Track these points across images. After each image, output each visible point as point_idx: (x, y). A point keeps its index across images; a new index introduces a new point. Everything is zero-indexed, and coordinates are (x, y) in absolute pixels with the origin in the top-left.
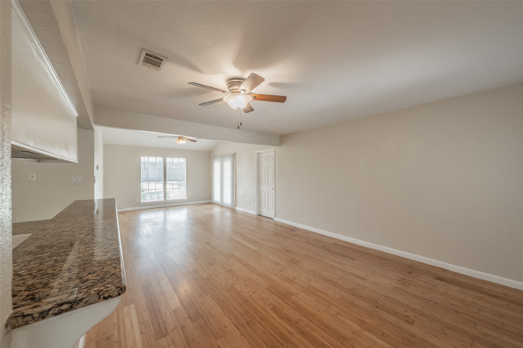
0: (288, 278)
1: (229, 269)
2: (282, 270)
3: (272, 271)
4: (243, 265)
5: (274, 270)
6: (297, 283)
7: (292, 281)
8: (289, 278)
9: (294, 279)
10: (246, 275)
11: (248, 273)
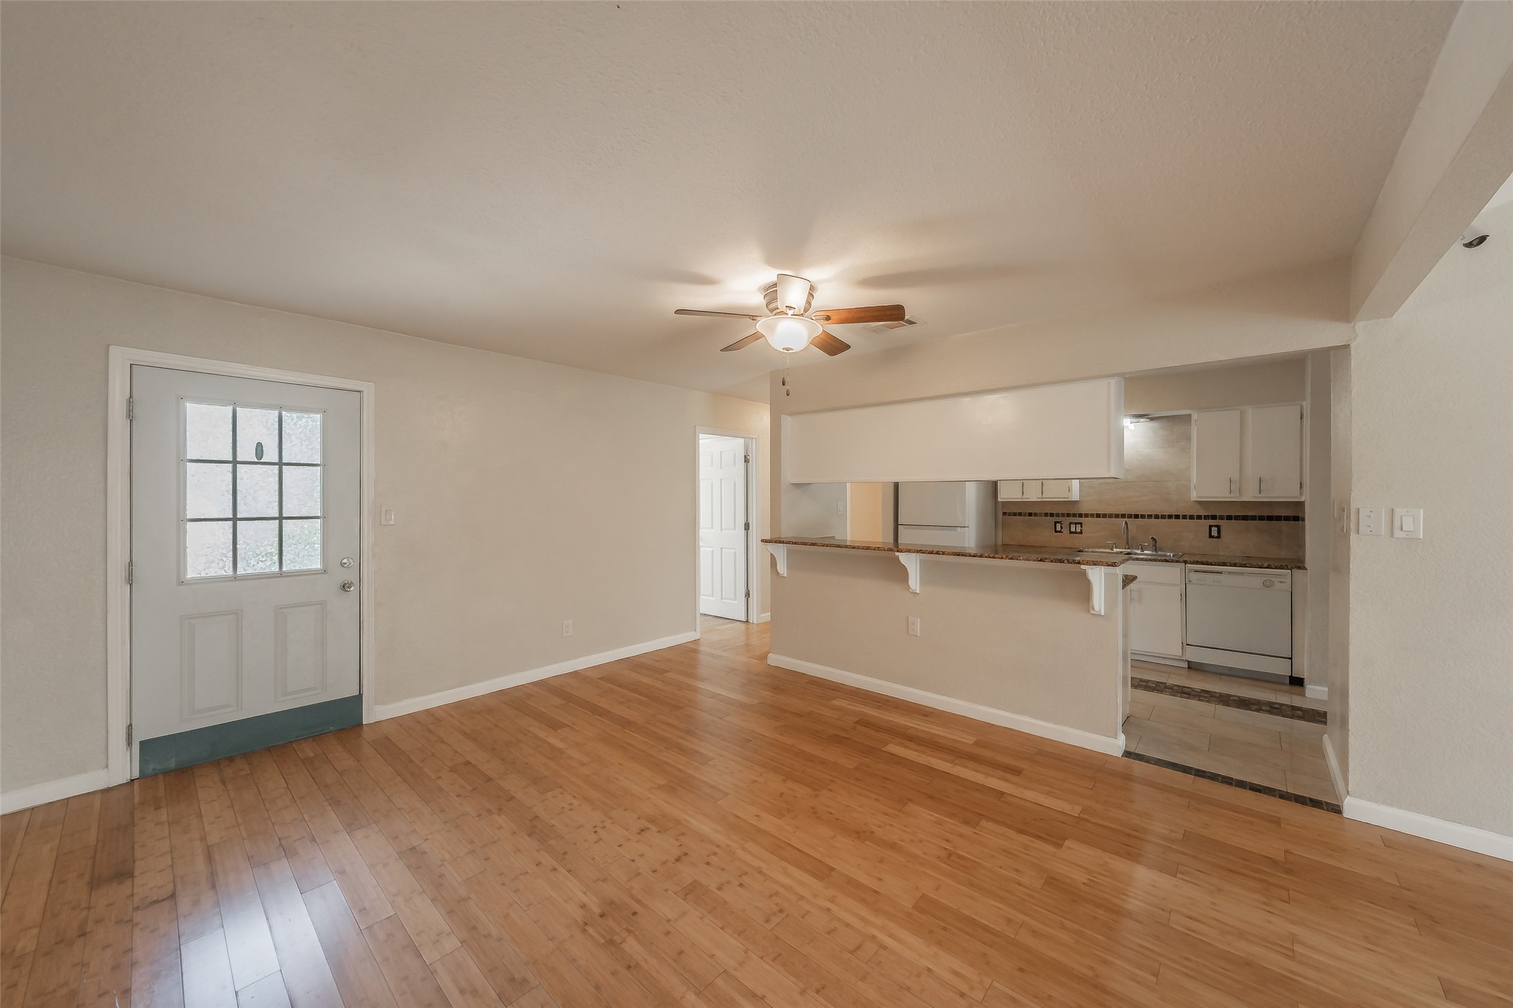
0: (662, 830)
1: (867, 842)
2: (678, 860)
3: (715, 854)
4: (833, 869)
5: (708, 856)
6: (639, 818)
7: (652, 820)
8: (659, 832)
9: (643, 830)
10: (797, 828)
11: (794, 832)
